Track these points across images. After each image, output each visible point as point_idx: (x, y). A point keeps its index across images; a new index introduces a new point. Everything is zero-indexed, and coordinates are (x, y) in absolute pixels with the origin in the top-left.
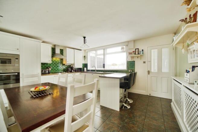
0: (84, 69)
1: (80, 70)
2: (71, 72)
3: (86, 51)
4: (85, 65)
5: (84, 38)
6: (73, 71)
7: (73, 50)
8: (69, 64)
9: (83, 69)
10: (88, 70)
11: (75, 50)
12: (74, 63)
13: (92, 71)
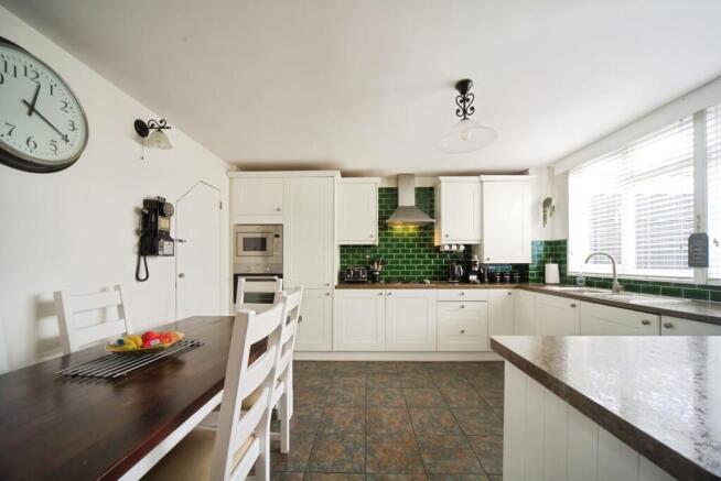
0: (544, 268)
1: (518, 276)
2: (465, 281)
3: (559, 170)
4: (556, 251)
5: (463, 86)
6: (473, 278)
7: (475, 178)
8: (454, 248)
9: (538, 268)
10: (566, 279)
11: (483, 177)
12: (482, 240)
13: (591, 282)
